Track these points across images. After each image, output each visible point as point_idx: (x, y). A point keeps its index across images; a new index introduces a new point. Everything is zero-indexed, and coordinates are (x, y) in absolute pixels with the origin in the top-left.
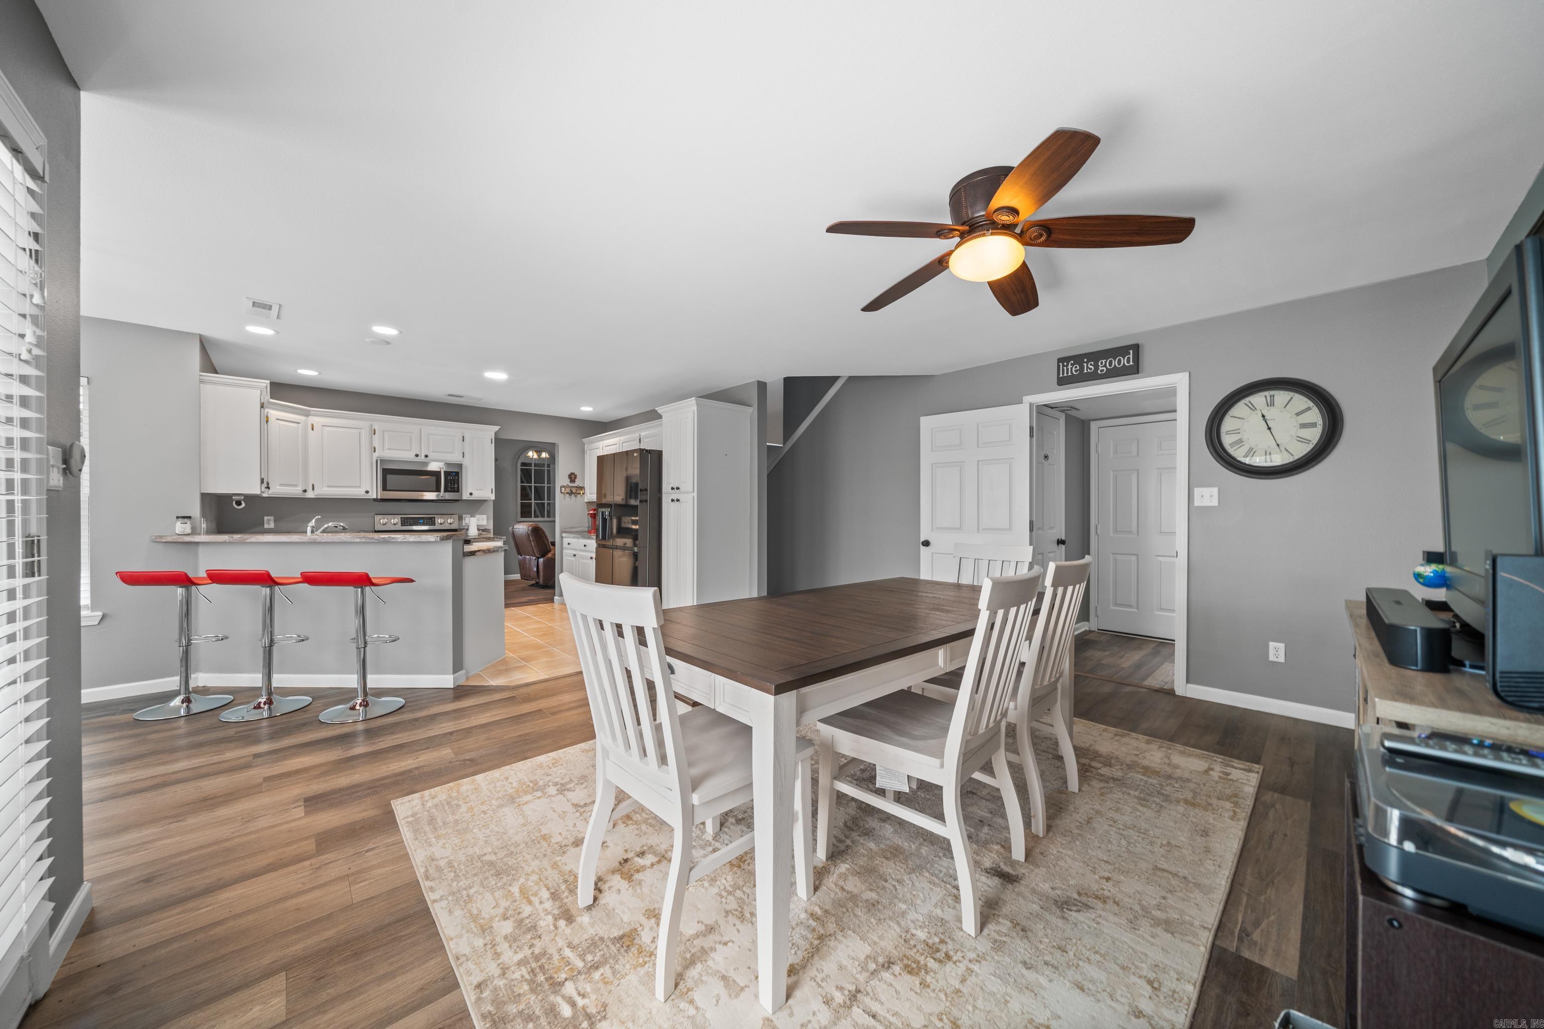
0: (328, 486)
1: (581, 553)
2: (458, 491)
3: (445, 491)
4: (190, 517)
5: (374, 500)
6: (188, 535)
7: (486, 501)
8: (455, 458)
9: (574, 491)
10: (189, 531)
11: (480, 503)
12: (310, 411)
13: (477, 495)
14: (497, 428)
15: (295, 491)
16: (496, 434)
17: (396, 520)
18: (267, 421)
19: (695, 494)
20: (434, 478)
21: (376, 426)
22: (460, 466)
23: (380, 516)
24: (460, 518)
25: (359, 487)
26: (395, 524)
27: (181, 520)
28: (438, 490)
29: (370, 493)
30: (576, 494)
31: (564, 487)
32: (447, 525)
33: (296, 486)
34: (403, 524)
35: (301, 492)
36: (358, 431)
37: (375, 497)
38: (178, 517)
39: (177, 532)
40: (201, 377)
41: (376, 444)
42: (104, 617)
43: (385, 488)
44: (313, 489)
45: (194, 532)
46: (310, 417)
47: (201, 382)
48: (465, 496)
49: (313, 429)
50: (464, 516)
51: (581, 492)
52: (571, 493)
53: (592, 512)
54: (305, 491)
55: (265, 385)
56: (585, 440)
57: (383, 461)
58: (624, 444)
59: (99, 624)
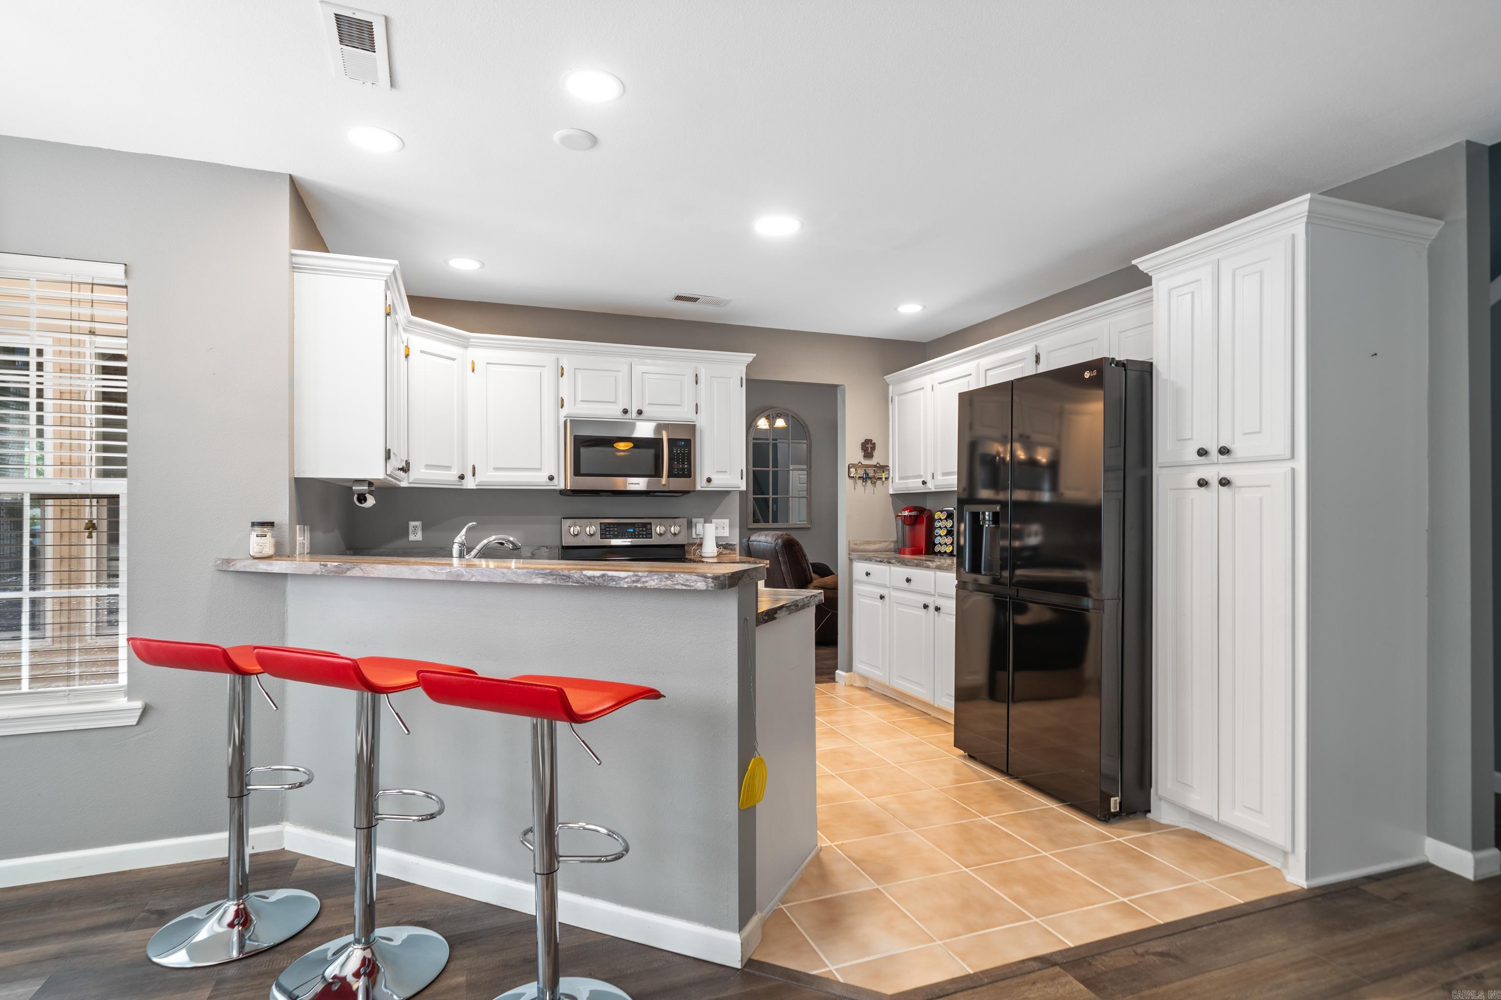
0: (496, 469)
1: (894, 593)
2: (689, 476)
3: (671, 475)
4: (271, 524)
5: (563, 492)
6: (269, 558)
7: (728, 492)
8: (682, 414)
9: (871, 473)
10: (269, 550)
11: (722, 495)
12: (468, 338)
13: (720, 482)
14: (749, 357)
15: (446, 478)
16: (749, 367)
17: (592, 528)
18: (407, 356)
19: (1301, 465)
20: (651, 452)
21: (565, 362)
22: (692, 428)
23: (568, 522)
24: (690, 525)
25: (539, 469)
26: (591, 535)
27: (259, 530)
28: (657, 473)
29: (555, 481)
30: (874, 480)
31: (854, 466)
32: (669, 536)
33: (449, 468)
34: (603, 536)
35: (456, 479)
36: (537, 370)
37: (562, 487)
38: (253, 524)
39: (252, 554)
40: (295, 259)
41: (565, 394)
42: (146, 711)
43: (577, 472)
44: (474, 475)
45: (279, 553)
46: (470, 349)
47: (294, 268)
48: (701, 485)
49: (473, 371)
50: (694, 520)
51: (884, 476)
52: (865, 478)
53: (906, 513)
54: (462, 477)
55: (391, 269)
56: (888, 378)
57: (575, 422)
58: (989, 373)
59: (138, 723)
